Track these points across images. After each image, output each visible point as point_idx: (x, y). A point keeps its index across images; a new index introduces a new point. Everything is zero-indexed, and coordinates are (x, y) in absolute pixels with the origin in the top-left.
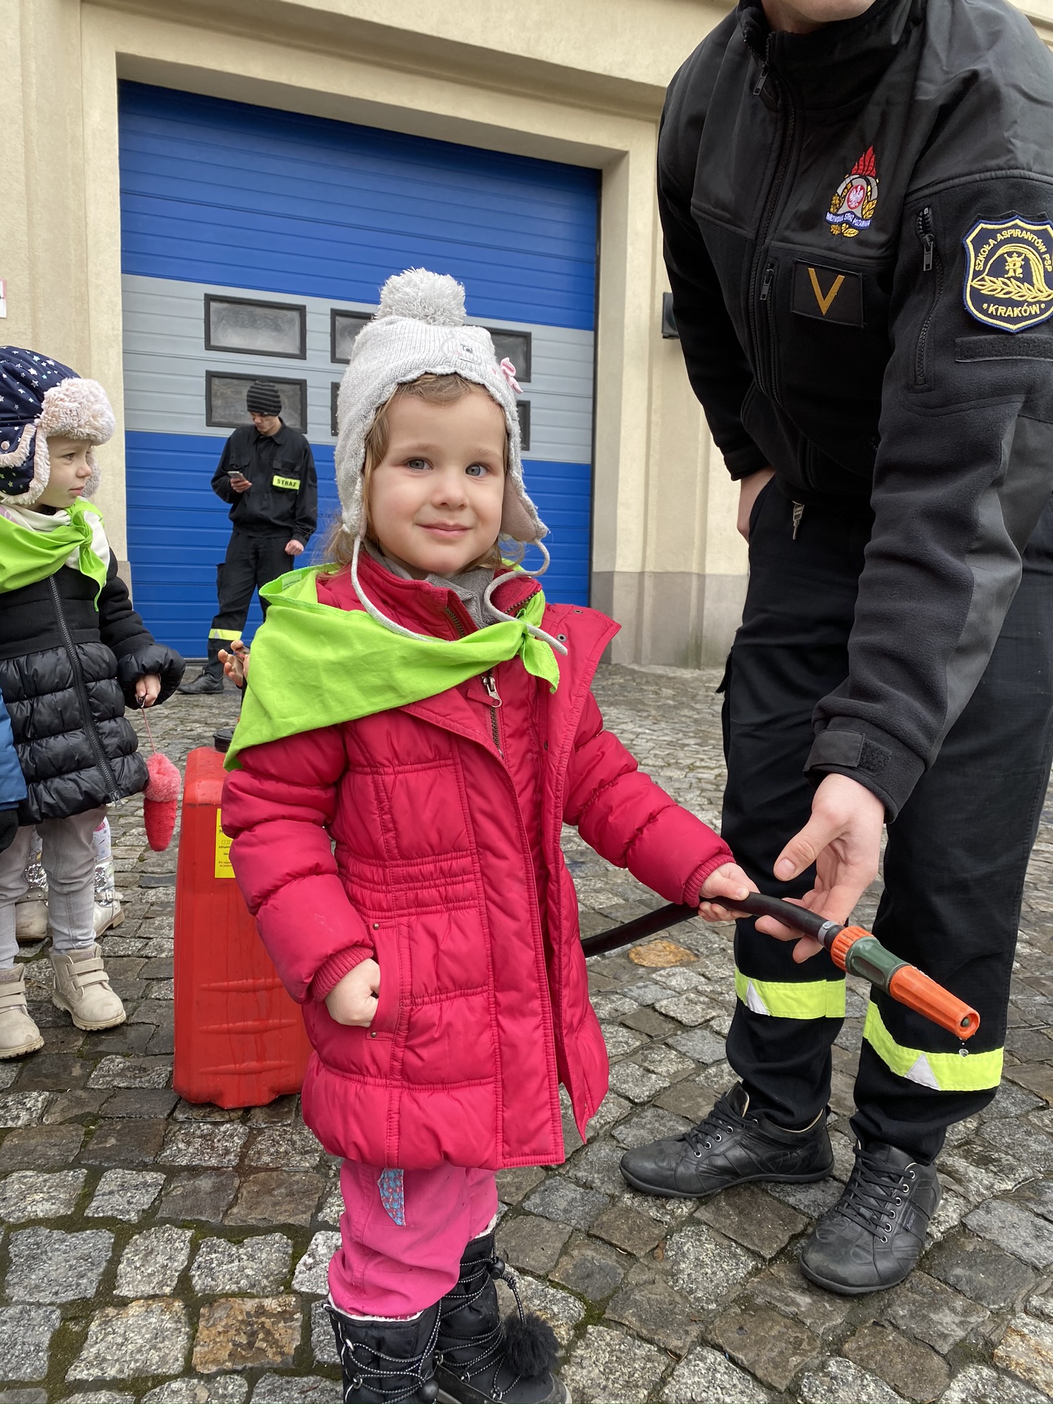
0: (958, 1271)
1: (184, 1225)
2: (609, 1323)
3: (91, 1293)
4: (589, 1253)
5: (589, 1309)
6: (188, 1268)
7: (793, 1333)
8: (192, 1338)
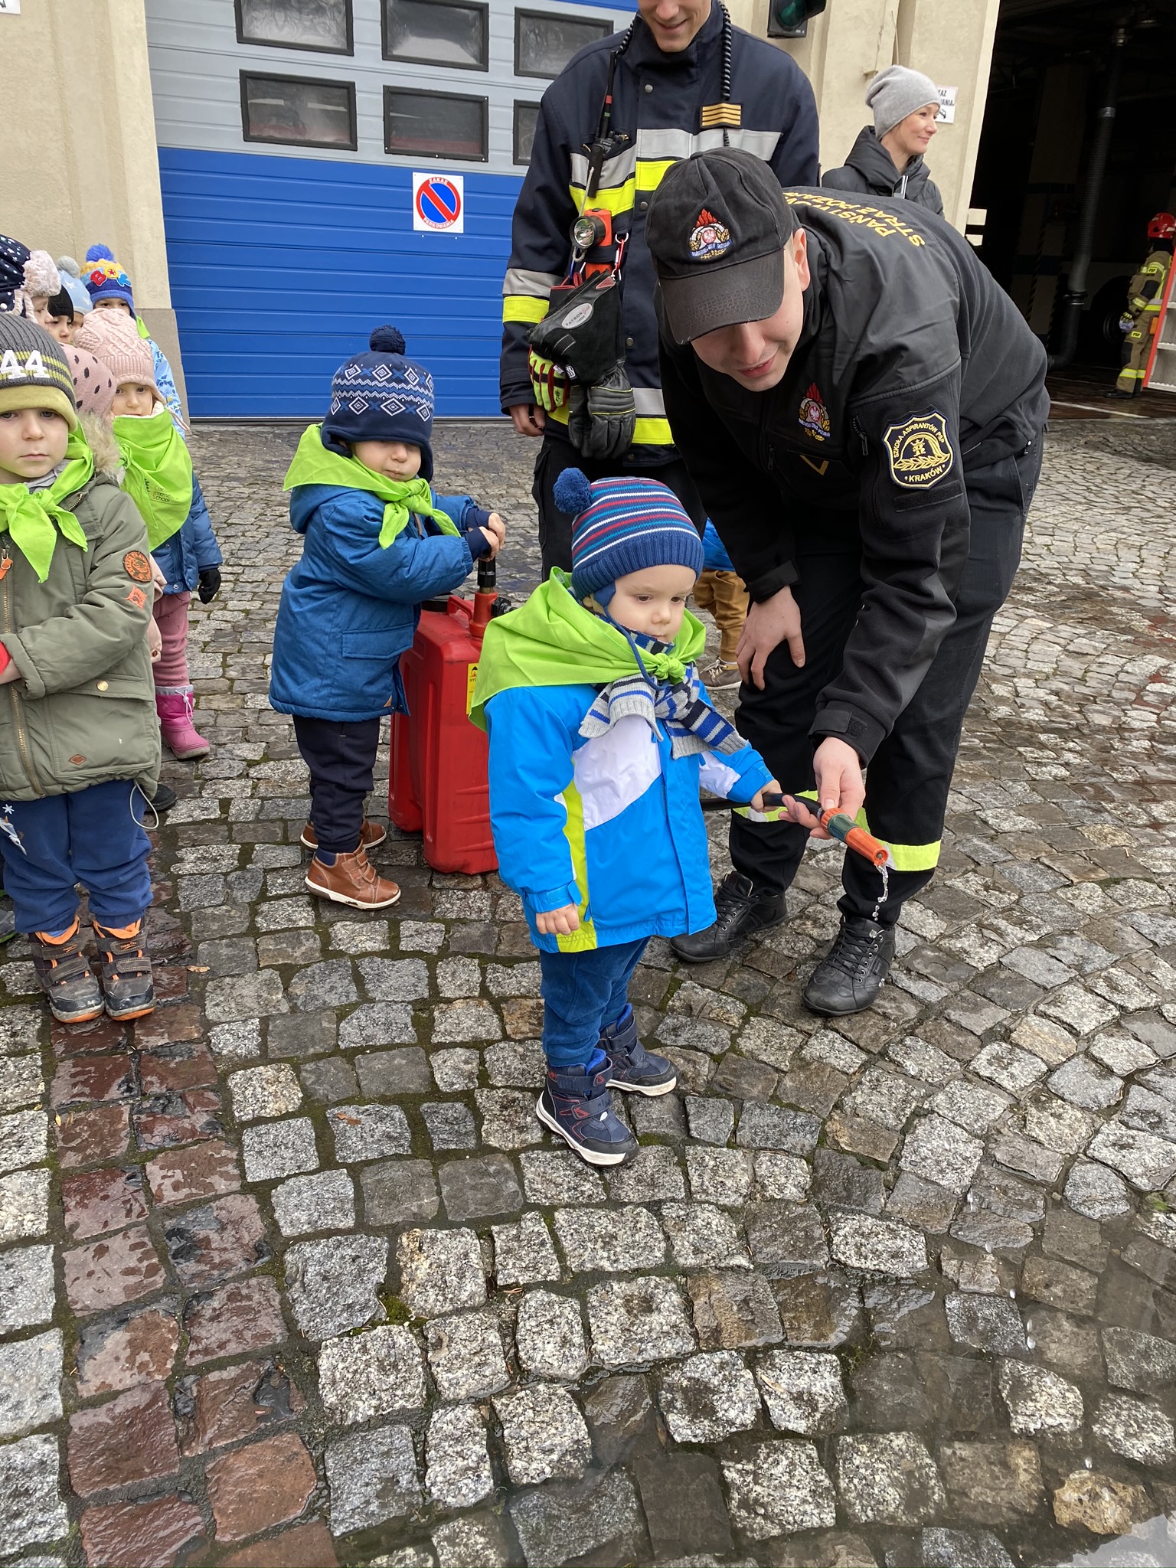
0: (992, 990)
1: (472, 956)
2: (763, 1016)
3: (426, 995)
4: (746, 976)
5: (749, 1008)
6: (483, 982)
7: (883, 1023)
8: (501, 1019)
